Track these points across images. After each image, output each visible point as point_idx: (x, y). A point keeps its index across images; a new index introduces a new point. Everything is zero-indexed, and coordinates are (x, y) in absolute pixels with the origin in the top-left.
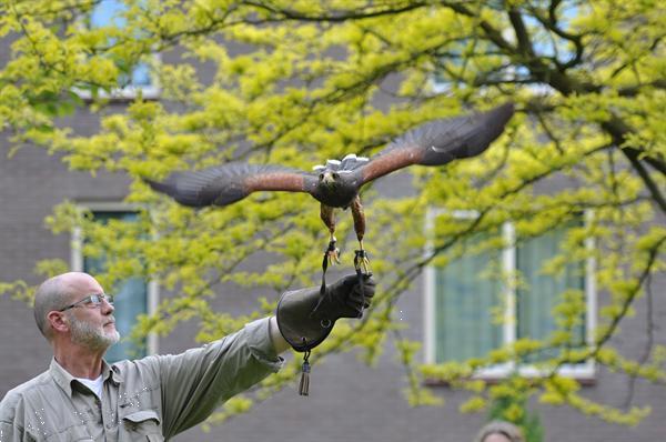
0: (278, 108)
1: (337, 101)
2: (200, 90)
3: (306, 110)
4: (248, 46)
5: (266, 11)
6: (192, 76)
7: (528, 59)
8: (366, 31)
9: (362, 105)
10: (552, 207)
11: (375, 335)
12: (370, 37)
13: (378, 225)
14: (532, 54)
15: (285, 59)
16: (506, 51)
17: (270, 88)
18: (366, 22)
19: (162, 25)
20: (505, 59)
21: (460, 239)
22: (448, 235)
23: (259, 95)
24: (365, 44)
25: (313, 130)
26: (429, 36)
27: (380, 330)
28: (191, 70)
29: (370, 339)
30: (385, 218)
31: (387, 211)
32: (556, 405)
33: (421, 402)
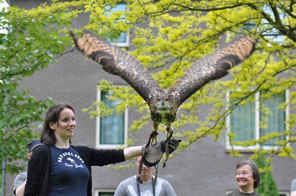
0: (185, 44)
1: (207, 42)
2: (154, 38)
3: (196, 45)
4: (170, 23)
5: (181, 7)
6: (151, 33)
7: (280, 26)
8: (218, 16)
9: (215, 44)
10: (286, 83)
11: (219, 131)
12: (219, 18)
13: (218, 91)
14: (281, 24)
15: (186, 27)
16: (271, 23)
17: (179, 38)
18: (218, 12)
19: (146, 9)
20: (271, 26)
21: (251, 95)
22: (246, 93)
23: (176, 40)
24: (217, 20)
25: (197, 53)
26: (241, 18)
27: (220, 129)
28: (150, 31)
29: (217, 132)
30: (220, 88)
31: (221, 85)
32: (285, 157)
33: (235, 156)
